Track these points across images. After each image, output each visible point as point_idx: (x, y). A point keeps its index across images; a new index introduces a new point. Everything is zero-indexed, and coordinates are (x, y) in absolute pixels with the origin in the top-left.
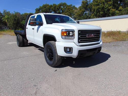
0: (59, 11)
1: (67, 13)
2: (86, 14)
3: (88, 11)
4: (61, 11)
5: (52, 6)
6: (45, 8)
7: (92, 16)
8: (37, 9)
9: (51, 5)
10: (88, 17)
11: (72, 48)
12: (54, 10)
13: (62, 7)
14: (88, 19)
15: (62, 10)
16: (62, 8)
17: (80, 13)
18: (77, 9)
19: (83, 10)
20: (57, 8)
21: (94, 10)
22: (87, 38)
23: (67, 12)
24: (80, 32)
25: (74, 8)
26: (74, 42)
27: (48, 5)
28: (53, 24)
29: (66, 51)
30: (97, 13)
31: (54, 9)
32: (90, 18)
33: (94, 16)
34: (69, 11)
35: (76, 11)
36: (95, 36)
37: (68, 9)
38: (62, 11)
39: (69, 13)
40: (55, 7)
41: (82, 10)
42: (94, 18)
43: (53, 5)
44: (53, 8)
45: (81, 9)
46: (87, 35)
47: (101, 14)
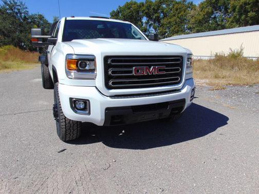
0: (156, 15)
1: (175, 18)
2: (215, 18)
3: (220, 11)
4: (162, 14)
5: (143, 5)
6: (129, 8)
7: (229, 23)
8: (114, 11)
9: (141, 4)
10: (219, 25)
11: (88, 100)
12: (146, 13)
13: (164, 6)
14: (219, 29)
15: (162, 12)
16: (163, 9)
17: (201, 18)
18: (195, 10)
19: (209, 9)
20: (154, 9)
21: (234, 10)
22: (133, 77)
23: (174, 15)
24: (109, 62)
25: (189, 8)
26: (96, 87)
27: (135, 3)
28: (73, 41)
29: (75, 106)
30: (241, 15)
31: (147, 11)
32: (223, 27)
33: (232, 22)
34: (179, 13)
35: (192, 12)
36: (160, 70)
37: (177, 10)
38: (164, 14)
39: (178, 17)
40: (149, 7)
41: (207, 10)
42: (234, 27)
43: (144, 2)
44: (144, 8)
45: (202, 9)
46: (134, 68)
47: (251, 18)
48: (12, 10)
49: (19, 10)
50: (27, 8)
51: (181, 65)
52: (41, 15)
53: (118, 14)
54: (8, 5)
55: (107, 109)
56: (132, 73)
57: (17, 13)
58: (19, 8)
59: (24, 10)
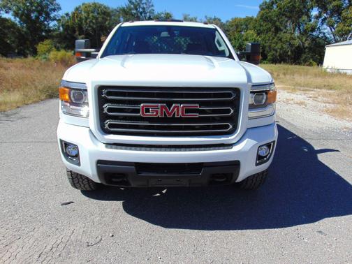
11: (77, 146)
22: (140, 119)
24: (103, 94)
26: (90, 128)
46: (142, 105)
48: (137, 9)
49: (144, 9)
50: (153, 6)
51: (236, 104)
52: (168, 14)
53: (272, 6)
54: (133, 3)
55: (99, 162)
56: (139, 113)
57: (141, 13)
58: (145, 6)
59: (150, 9)
